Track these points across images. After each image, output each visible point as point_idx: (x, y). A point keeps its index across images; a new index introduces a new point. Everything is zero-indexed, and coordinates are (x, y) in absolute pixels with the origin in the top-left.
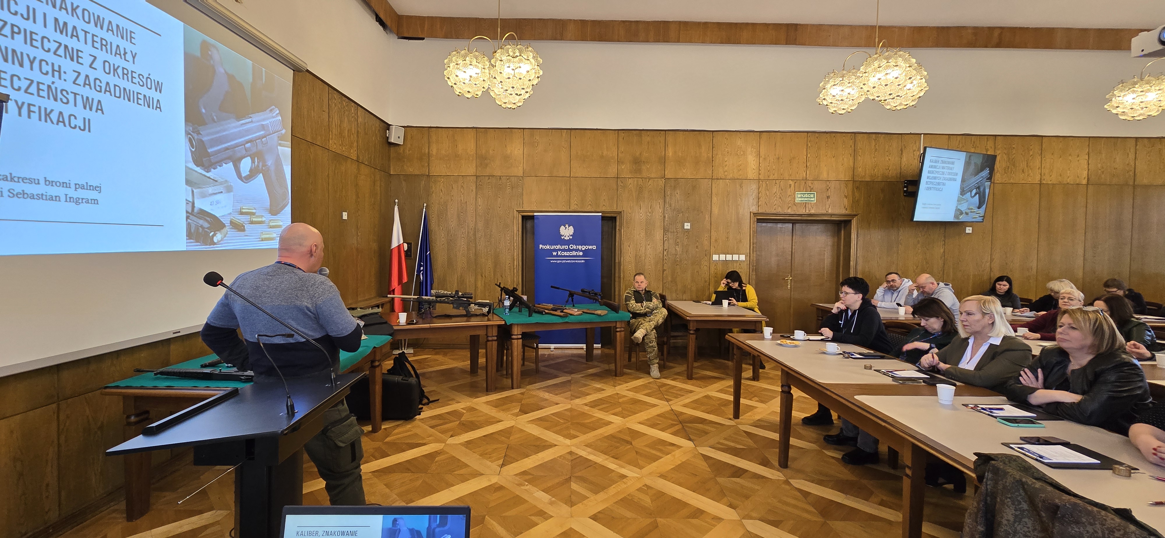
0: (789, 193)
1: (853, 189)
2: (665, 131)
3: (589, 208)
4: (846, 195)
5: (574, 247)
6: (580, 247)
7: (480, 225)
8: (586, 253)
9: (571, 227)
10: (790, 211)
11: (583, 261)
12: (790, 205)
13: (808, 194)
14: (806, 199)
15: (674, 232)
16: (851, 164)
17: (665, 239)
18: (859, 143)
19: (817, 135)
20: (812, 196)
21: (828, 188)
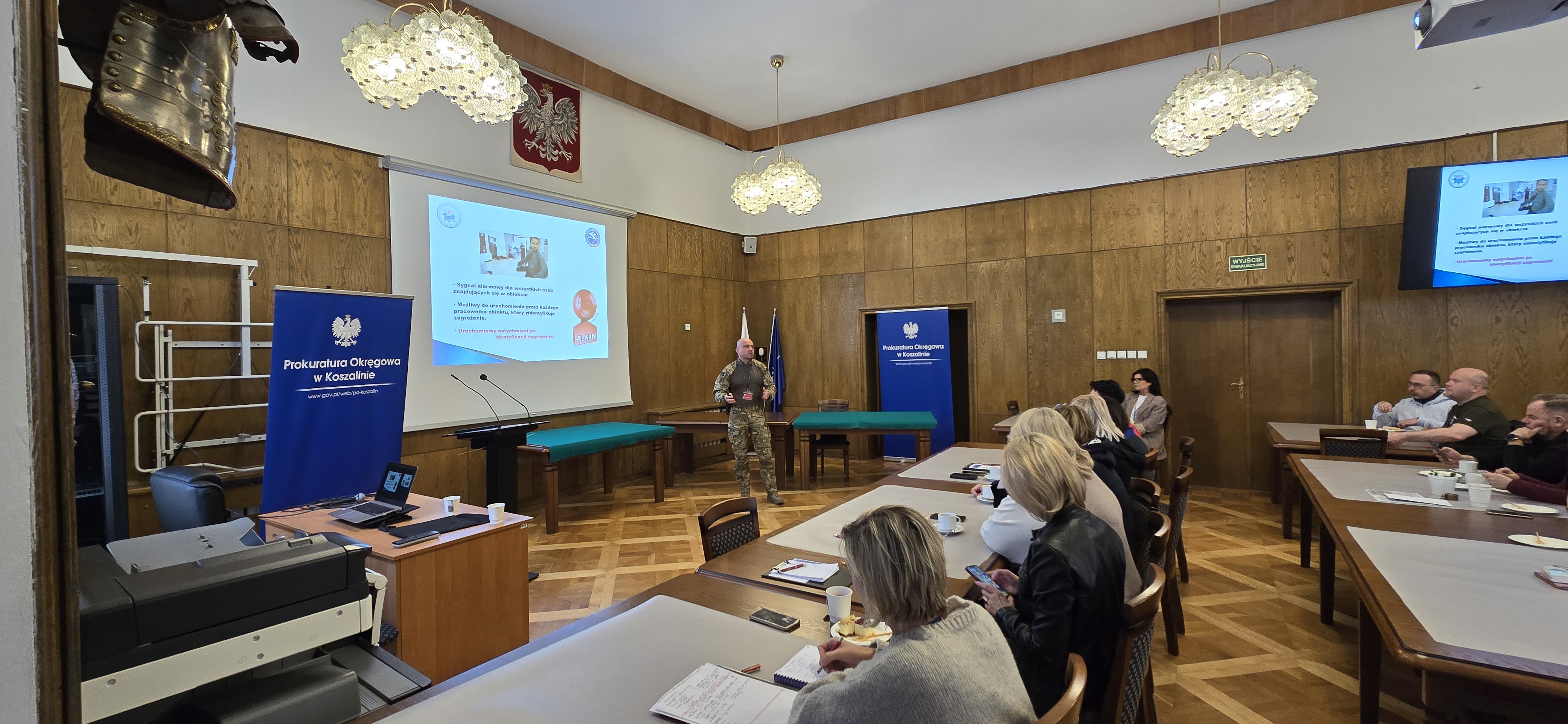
0: (1217, 260)
1: (1340, 242)
2: (1024, 198)
3: (935, 302)
4: (1327, 252)
5: (920, 347)
6: (926, 347)
7: (826, 326)
8: (933, 353)
9: (915, 324)
10: (1219, 285)
11: (930, 363)
12: (1219, 276)
13: (1251, 257)
14: (1248, 266)
15: (1040, 324)
16: (1334, 203)
17: (1029, 333)
18: (1349, 169)
19: (1264, 168)
20: (1259, 260)
21: (1289, 244)
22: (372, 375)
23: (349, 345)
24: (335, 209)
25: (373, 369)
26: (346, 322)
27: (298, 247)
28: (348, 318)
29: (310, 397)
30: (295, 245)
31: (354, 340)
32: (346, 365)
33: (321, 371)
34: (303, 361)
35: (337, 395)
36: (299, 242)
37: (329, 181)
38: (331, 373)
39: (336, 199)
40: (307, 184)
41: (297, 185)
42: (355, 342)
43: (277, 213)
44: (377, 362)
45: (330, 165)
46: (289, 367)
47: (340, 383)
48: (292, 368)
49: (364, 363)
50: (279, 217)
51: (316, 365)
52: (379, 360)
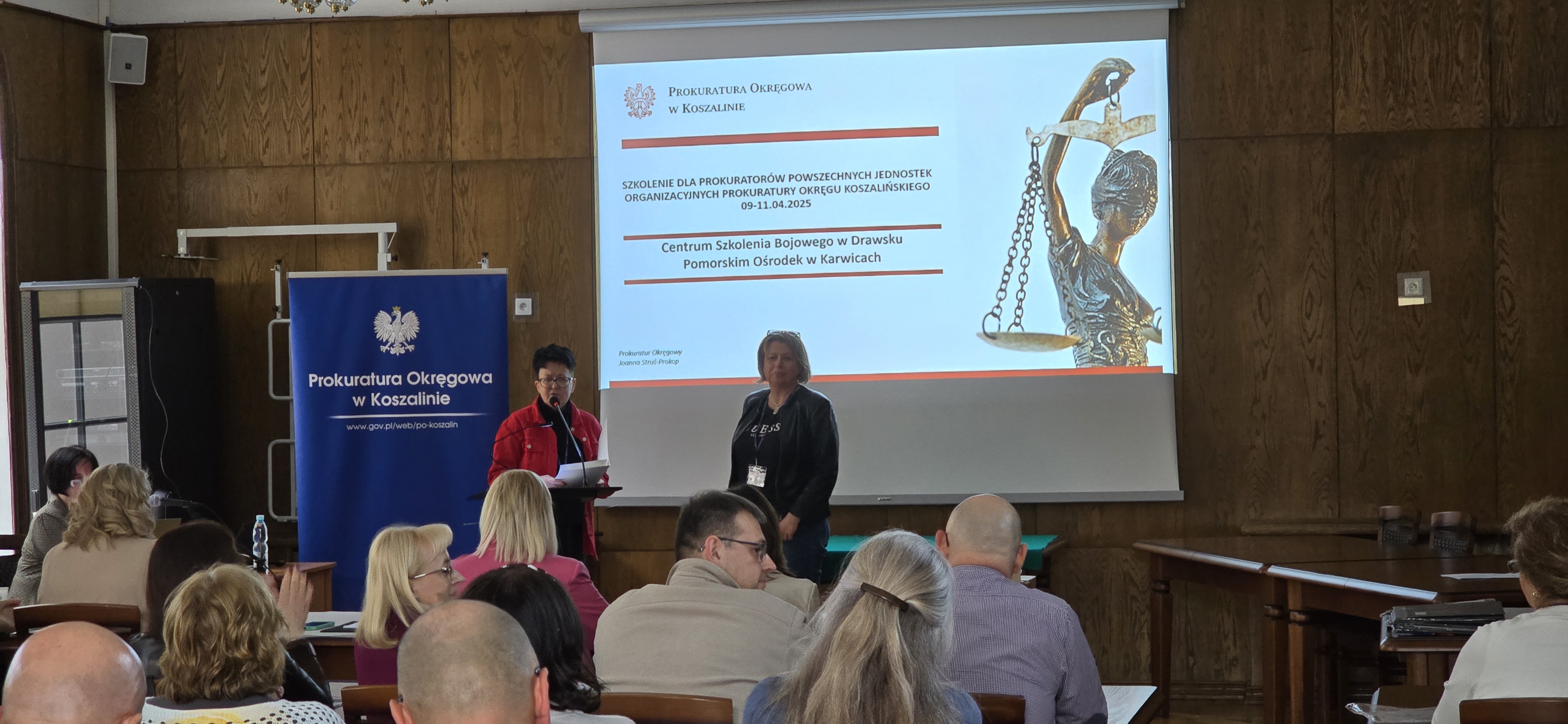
5: (423, 379)
6: (440, 379)
8: (461, 396)
9: (409, 314)
11: (451, 424)
22: (445, 399)
23: (403, 352)
24: (515, 120)
25: (446, 390)
26: (394, 318)
27: (464, 192)
28: (397, 312)
29: (350, 428)
30: (461, 189)
31: (409, 344)
32: (400, 383)
33: (366, 391)
34: (336, 375)
35: (391, 426)
36: (466, 183)
37: (507, 75)
38: (378, 394)
39: (516, 104)
40: (477, 88)
41: (463, 94)
42: (411, 348)
43: (437, 144)
44: (452, 379)
45: (507, 48)
46: (316, 384)
47: (392, 409)
48: (320, 385)
49: (429, 379)
50: (441, 148)
51: (353, 382)
52: (455, 376)
